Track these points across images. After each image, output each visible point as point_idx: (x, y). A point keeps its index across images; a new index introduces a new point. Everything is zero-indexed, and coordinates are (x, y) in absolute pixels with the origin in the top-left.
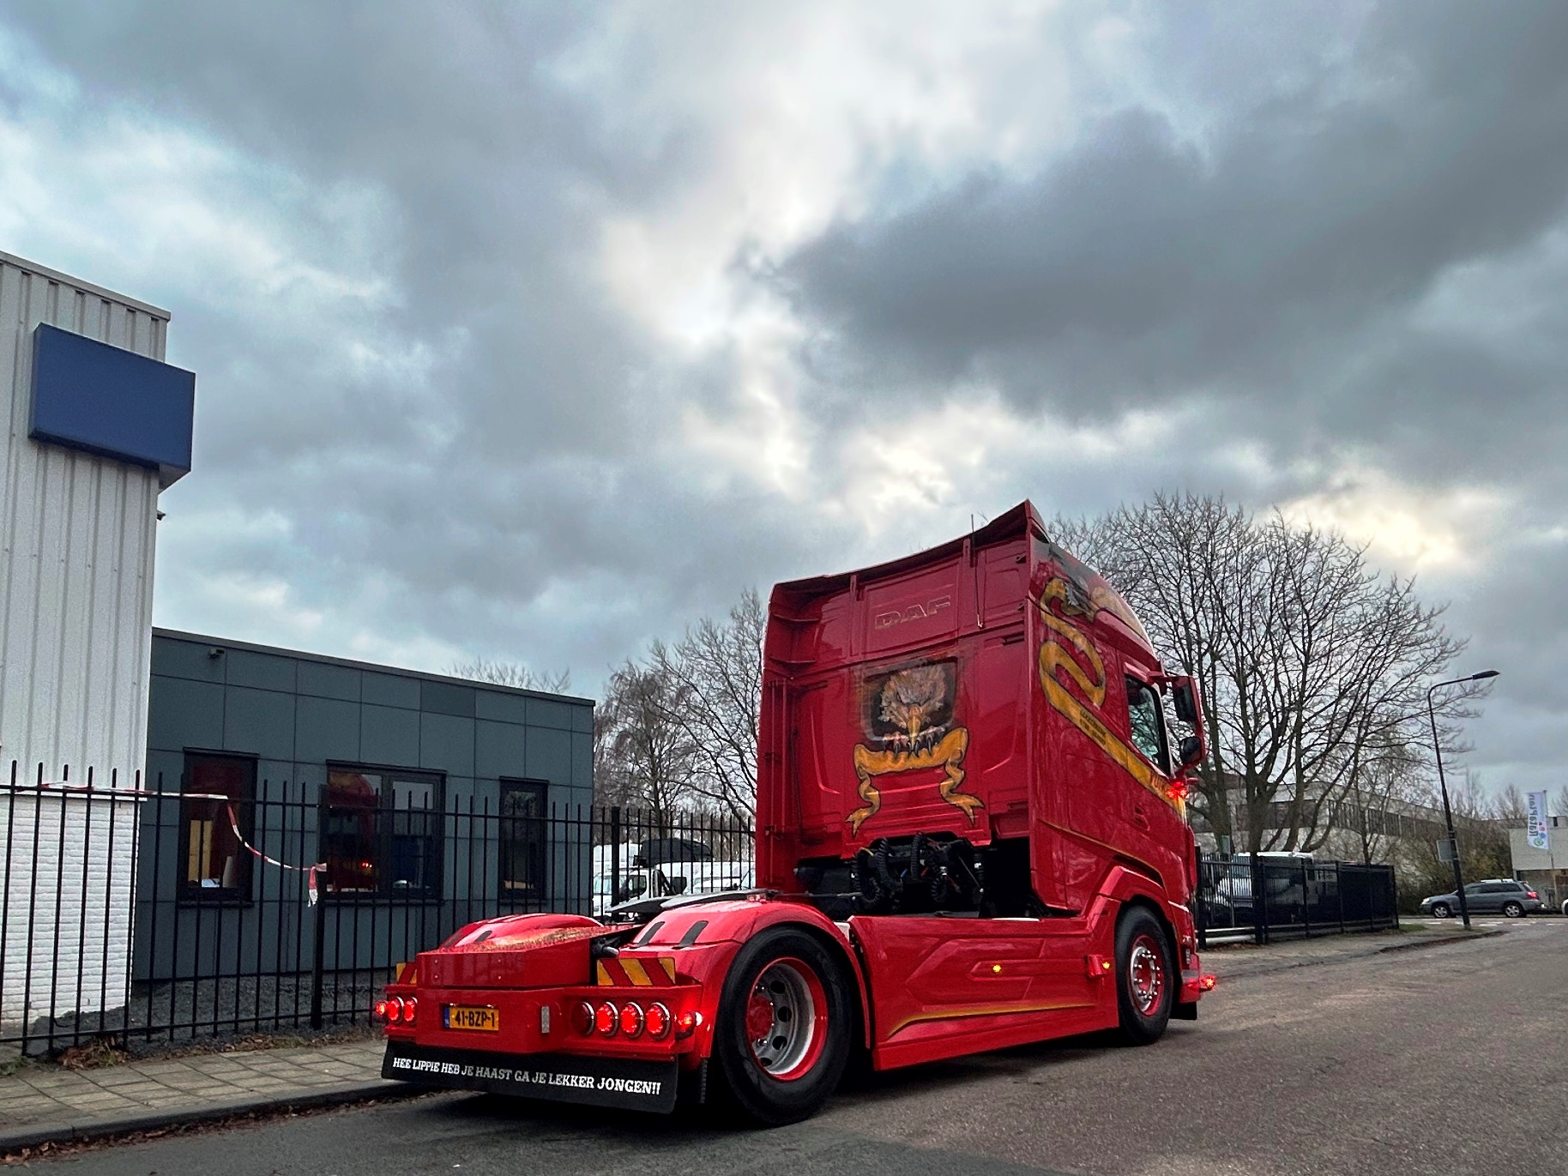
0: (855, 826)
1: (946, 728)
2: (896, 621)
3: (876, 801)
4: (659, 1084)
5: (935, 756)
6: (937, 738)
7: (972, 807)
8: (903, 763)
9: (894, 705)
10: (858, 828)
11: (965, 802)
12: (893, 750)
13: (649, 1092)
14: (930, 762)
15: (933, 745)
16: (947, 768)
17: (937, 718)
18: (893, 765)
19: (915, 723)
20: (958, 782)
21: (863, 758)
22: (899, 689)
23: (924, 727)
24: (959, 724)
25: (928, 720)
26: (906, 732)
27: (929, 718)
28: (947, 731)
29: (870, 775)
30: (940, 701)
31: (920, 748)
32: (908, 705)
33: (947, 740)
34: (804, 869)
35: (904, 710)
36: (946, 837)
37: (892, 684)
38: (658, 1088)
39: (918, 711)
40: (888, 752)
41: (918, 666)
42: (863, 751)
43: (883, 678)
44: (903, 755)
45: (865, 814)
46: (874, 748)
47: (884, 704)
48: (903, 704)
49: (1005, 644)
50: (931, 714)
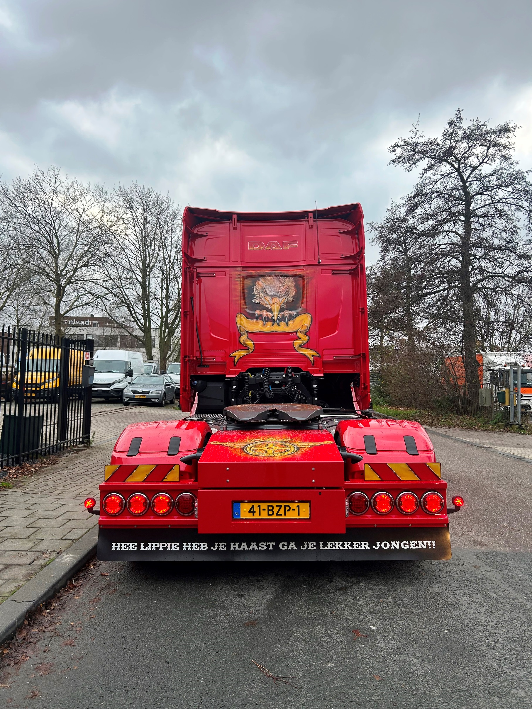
0: (236, 359)
1: (297, 312)
2: (262, 248)
3: (252, 348)
4: (434, 542)
5: (290, 326)
6: (291, 317)
7: (313, 356)
8: (269, 328)
9: (262, 294)
10: (238, 361)
11: (309, 353)
12: (263, 320)
13: (425, 547)
14: (287, 330)
15: (289, 320)
16: (298, 334)
17: (290, 306)
18: (263, 328)
19: (276, 308)
20: (305, 342)
21: (242, 322)
22: (265, 287)
23: (282, 310)
24: (306, 311)
25: (285, 306)
26: (270, 311)
27: (285, 305)
28: (298, 314)
29: (247, 332)
30: (292, 297)
31: (281, 321)
32: (271, 296)
33: (298, 319)
34: (200, 382)
35: (269, 298)
36: (296, 370)
37: (260, 282)
38: (434, 545)
39: (277, 300)
40: (259, 321)
41: (278, 276)
42: (242, 317)
43: (254, 279)
44: (269, 323)
45: (243, 353)
46: (249, 317)
47: (255, 293)
48: (269, 295)
49: (332, 274)
50: (287, 303)
